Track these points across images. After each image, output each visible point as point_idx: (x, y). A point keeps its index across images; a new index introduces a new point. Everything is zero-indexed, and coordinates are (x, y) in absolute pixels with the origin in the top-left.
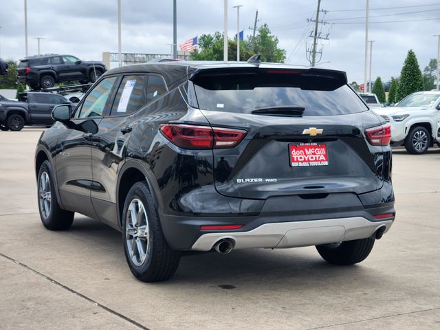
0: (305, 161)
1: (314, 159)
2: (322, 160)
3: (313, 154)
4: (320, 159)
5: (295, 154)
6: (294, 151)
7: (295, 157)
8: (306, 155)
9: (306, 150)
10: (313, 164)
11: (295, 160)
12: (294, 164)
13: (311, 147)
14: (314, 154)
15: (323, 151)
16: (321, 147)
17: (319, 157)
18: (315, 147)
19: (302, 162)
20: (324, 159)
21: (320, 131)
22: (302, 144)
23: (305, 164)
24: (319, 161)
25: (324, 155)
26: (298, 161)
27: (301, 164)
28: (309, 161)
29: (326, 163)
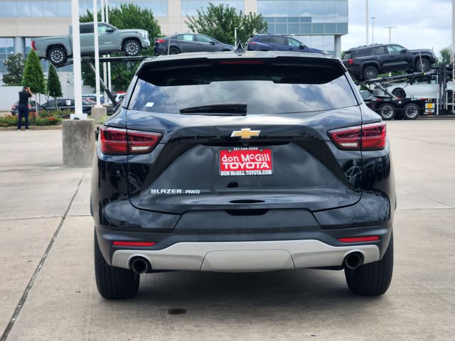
0: (240, 169)
1: (253, 167)
2: (265, 169)
3: (251, 161)
4: (262, 167)
5: (226, 161)
6: (225, 157)
7: (226, 165)
8: (242, 163)
9: (242, 156)
10: (249, 173)
11: (226, 168)
12: (223, 173)
13: (249, 153)
14: (254, 161)
15: (267, 157)
16: (263, 153)
17: (260, 165)
18: (255, 153)
19: (235, 170)
20: (268, 167)
21: (257, 133)
22: (236, 149)
23: (239, 173)
24: (259, 169)
25: (268, 162)
26: (229, 169)
27: (233, 173)
28: (245, 169)
29: (270, 172)
